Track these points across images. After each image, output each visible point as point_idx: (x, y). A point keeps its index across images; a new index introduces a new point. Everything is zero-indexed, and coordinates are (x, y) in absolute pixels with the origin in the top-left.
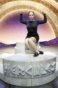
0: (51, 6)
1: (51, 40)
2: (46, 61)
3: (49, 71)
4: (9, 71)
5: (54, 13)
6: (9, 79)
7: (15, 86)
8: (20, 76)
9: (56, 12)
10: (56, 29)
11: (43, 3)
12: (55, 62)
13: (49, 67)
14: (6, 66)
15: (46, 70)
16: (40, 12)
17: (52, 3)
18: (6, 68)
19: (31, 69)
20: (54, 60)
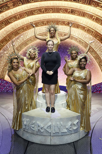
0: (96, 34)
1: (96, 85)
2: (67, 118)
3: (70, 129)
4: (28, 126)
6: (28, 135)
7: (33, 143)
8: (39, 133)
11: (83, 28)
12: (77, 121)
13: (70, 125)
14: (25, 121)
15: (67, 129)
16: (80, 41)
17: (97, 29)
18: (25, 123)
19: (50, 126)
20: (77, 118)
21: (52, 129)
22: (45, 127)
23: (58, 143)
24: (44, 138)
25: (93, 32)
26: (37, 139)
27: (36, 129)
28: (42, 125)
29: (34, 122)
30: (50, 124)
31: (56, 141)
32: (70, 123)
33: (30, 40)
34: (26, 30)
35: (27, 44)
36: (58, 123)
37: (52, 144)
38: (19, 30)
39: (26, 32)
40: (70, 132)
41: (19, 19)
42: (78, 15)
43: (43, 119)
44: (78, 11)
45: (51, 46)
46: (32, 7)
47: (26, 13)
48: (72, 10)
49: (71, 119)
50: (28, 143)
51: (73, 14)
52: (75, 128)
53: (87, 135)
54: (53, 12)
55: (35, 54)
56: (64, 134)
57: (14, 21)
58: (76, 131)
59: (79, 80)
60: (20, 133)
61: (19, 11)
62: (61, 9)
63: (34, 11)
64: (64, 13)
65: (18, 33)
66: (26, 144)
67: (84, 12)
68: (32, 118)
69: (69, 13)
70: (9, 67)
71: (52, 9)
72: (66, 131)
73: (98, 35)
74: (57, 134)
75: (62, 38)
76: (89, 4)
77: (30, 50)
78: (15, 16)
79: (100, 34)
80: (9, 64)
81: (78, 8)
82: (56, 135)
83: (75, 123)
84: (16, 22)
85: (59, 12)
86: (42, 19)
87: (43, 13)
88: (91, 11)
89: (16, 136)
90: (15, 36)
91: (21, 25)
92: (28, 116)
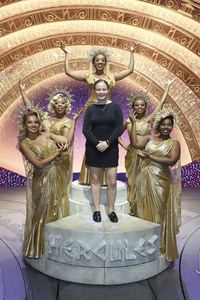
0: (176, 65)
2: (136, 232)
3: (142, 254)
4: (59, 249)
5: (187, 83)
6: (58, 267)
7: (69, 283)
8: (82, 262)
9: (192, 83)
10: (192, 136)
11: (149, 53)
12: (155, 237)
13: (141, 244)
14: (52, 240)
15: (136, 253)
16: (142, 80)
17: (178, 56)
18: (53, 243)
19: (104, 248)
20: (155, 231)
21: (107, 254)
22: (95, 251)
24: (91, 271)
25: (168, 61)
26: (76, 276)
27: (76, 254)
28: (88, 247)
29: (72, 241)
30: (104, 243)
31: (115, 277)
32: (141, 242)
33: (38, 75)
34: (29, 54)
35: (32, 84)
36: (120, 242)
37: (107, 283)
40: (143, 259)
41: (14, 30)
42: (138, 26)
43: (90, 235)
44: (139, 18)
45: (102, 92)
46: (42, 7)
47: (29, 17)
48: (126, 14)
49: (143, 234)
50: (59, 284)
51: (128, 23)
52: (151, 251)
53: (171, 266)
54: (86, 19)
55: (66, 107)
56: (130, 264)
58: (152, 258)
59: (156, 158)
60: (40, 266)
61: (13, 13)
62: (103, 12)
63: (47, 14)
65: (12, 61)
66: (56, 285)
67: (152, 20)
68: (66, 233)
69: (120, 20)
71: (84, 11)
72: (135, 257)
73: (180, 69)
75: (117, 74)
76: (161, 4)
77: (55, 98)
78: (6, 23)
79: (183, 65)
81: (139, 10)
82: (117, 264)
83: (151, 241)
85: (100, 19)
86: (62, 32)
87: (66, 18)
88: (166, 18)
89: (30, 270)
90: (6, 65)
91: (19, 43)
92: (58, 231)
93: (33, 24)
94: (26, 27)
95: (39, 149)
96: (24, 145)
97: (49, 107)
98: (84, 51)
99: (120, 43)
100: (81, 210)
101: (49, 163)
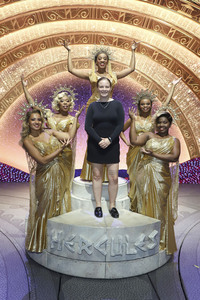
2: (136, 228)
3: (143, 249)
4: (61, 244)
5: (186, 83)
6: (60, 262)
8: (84, 256)
9: (191, 82)
10: (190, 134)
11: (150, 52)
12: (156, 232)
13: (142, 239)
14: (55, 235)
15: (137, 247)
16: (142, 79)
17: (178, 55)
18: (55, 238)
19: (105, 243)
20: (155, 226)
21: (108, 249)
22: (97, 245)
23: (119, 275)
24: (92, 265)
25: (168, 61)
26: (78, 270)
27: (77, 249)
28: (89, 241)
29: (74, 235)
30: (105, 238)
31: (116, 271)
32: (142, 237)
33: (40, 73)
34: (31, 52)
35: (34, 82)
36: (121, 237)
37: (108, 277)
38: (18, 51)
39: (31, 56)
40: (144, 253)
41: (17, 28)
42: (139, 26)
43: (92, 230)
44: (140, 18)
45: (105, 89)
46: (44, 6)
47: (32, 16)
48: (127, 14)
49: (144, 229)
50: (61, 278)
51: (129, 23)
52: (151, 246)
53: (170, 260)
54: (88, 18)
55: (70, 105)
56: (130, 258)
57: (6, 33)
58: (152, 252)
60: (43, 260)
61: (16, 12)
62: (105, 12)
63: (50, 13)
64: (112, 20)
65: (15, 59)
66: (58, 278)
67: (152, 21)
68: (68, 228)
69: (121, 20)
70: (24, 129)
71: (86, 10)
72: (136, 251)
73: (179, 68)
74: (119, 258)
76: (162, 4)
77: (61, 95)
78: (9, 22)
79: (183, 65)
80: (24, 123)
81: (140, 10)
82: (117, 259)
83: (152, 236)
84: (10, 34)
85: (102, 19)
86: (64, 31)
87: (69, 18)
88: (166, 19)
89: (32, 264)
90: (9, 63)
91: (22, 41)
92: (60, 226)
93: (36, 23)
94: (29, 25)
95: (42, 145)
96: (27, 142)
97: (54, 105)
98: (86, 50)
99: (121, 42)
100: (82, 205)
101: (52, 159)
